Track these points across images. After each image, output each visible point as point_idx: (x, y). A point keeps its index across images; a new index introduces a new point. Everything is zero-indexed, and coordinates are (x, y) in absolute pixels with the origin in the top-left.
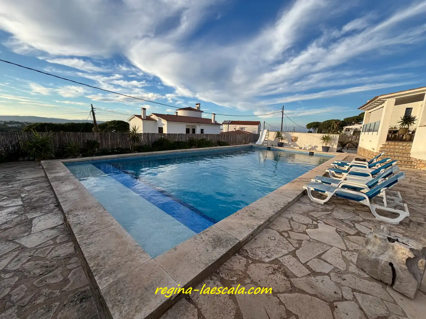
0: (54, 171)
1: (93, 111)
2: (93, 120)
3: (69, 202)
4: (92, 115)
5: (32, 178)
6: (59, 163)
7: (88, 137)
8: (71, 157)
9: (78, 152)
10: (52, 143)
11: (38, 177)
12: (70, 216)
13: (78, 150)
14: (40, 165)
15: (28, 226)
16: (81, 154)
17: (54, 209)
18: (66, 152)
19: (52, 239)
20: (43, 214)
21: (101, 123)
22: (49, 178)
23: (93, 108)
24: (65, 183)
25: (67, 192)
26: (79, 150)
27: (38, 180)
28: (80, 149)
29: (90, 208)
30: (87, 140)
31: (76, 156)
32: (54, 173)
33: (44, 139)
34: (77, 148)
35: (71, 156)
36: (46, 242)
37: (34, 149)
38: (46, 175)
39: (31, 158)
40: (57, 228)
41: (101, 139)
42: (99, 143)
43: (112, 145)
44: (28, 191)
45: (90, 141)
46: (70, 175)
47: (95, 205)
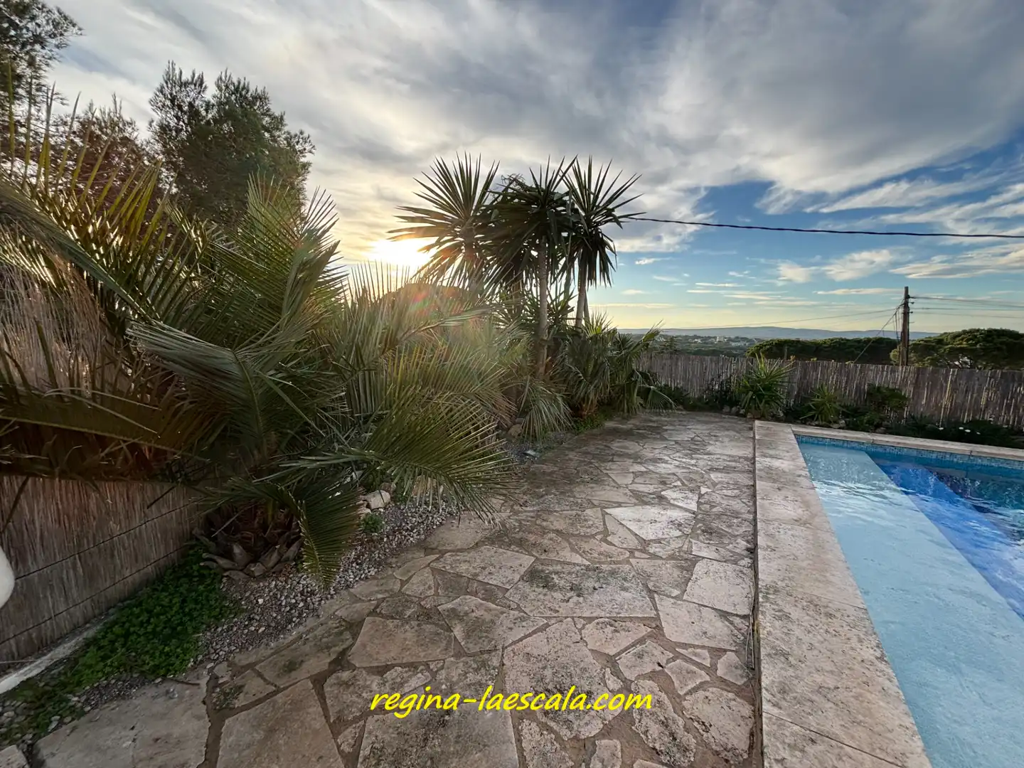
0: (772, 452)
1: (906, 305)
2: (900, 329)
3: (778, 555)
4: (900, 316)
5: (730, 456)
6: (787, 432)
7: (877, 375)
8: (817, 423)
9: (837, 413)
10: (785, 384)
11: (740, 458)
12: (768, 604)
13: (839, 408)
14: (751, 429)
15: (685, 572)
16: (843, 419)
17: (742, 557)
18: (810, 409)
19: (711, 650)
20: (718, 557)
21: (923, 337)
22: (758, 465)
23: (907, 297)
24: (784, 492)
25: (781, 521)
26: (842, 409)
27: (738, 465)
28: (845, 406)
29: (830, 616)
30: (869, 385)
31: (830, 422)
32: (772, 457)
33: (773, 373)
34: (837, 404)
35: (817, 419)
36: (698, 647)
37: (751, 393)
38: (754, 458)
39: (742, 411)
40: (732, 623)
41: (917, 385)
42: (904, 398)
43: (955, 408)
44: (714, 484)
45: (879, 388)
46: (803, 473)
47: (851, 611)
